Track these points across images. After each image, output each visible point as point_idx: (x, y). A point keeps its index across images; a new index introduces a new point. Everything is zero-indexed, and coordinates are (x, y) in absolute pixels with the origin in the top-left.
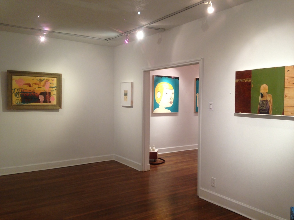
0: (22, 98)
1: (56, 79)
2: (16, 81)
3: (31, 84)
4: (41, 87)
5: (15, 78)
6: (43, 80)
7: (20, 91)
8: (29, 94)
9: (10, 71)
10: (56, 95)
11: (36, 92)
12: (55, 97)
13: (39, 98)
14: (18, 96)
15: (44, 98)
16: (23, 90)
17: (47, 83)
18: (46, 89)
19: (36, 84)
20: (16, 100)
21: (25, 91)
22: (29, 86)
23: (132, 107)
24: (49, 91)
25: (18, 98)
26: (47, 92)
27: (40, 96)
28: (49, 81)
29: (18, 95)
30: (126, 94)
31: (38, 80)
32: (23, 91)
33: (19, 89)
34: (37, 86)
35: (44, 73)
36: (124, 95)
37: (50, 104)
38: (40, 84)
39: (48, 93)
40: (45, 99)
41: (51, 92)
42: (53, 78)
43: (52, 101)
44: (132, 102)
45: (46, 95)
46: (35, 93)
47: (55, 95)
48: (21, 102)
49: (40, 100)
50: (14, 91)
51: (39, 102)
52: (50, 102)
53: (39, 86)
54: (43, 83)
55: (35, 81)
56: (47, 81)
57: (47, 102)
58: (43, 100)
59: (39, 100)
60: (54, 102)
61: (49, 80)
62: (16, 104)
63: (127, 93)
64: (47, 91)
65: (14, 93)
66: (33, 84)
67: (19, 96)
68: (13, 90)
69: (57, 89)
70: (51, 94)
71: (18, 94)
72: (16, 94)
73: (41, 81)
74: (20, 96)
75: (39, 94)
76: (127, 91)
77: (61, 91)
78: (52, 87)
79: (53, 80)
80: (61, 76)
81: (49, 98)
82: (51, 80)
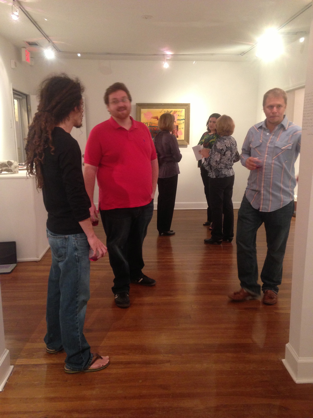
1: (184, 110)
2: (145, 114)
5: (144, 111)
7: (148, 125)
8: (156, 128)
9: (139, 104)
10: (184, 128)
12: (183, 131)
16: (151, 124)
21: (153, 125)
24: (177, 125)
28: (177, 113)
33: (147, 123)
35: (171, 104)
42: (181, 109)
43: (179, 136)
60: (182, 137)
61: (176, 112)
77: (189, 124)
78: (180, 120)
79: (181, 112)
80: (190, 107)
81: (177, 132)
82: (179, 112)
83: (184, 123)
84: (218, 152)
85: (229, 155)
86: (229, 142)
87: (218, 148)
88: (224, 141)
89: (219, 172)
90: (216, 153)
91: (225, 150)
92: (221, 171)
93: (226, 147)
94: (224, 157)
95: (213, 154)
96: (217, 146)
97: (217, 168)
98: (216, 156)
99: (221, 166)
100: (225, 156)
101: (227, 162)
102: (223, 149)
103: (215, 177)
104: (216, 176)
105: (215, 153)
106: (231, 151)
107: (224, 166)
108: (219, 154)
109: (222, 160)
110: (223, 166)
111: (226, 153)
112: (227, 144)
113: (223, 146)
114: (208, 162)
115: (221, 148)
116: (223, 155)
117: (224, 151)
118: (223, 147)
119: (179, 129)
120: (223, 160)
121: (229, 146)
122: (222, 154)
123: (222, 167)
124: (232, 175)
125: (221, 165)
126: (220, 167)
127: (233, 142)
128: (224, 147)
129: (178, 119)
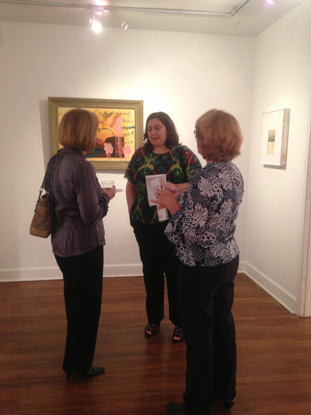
1: (133, 112)
4: (108, 127)
6: (111, 114)
9: (54, 98)
12: (132, 146)
13: (105, 149)
15: (112, 148)
17: (117, 119)
18: (115, 132)
23: (283, 167)
24: (121, 136)
26: (117, 137)
28: (121, 116)
30: (272, 139)
31: (103, 114)
34: (101, 126)
35: (110, 100)
36: (269, 141)
38: (105, 122)
40: (114, 151)
41: (124, 136)
42: (128, 111)
43: (126, 155)
44: (284, 157)
45: (117, 143)
47: (132, 142)
49: (106, 153)
51: (105, 156)
52: (123, 156)
53: (103, 126)
54: (110, 120)
56: (118, 115)
57: (118, 157)
58: (111, 152)
59: (105, 152)
61: (120, 114)
63: (274, 136)
64: (119, 136)
73: (107, 116)
75: (104, 141)
76: (274, 131)
78: (127, 128)
79: (128, 114)
80: (143, 106)
81: (122, 148)
82: (125, 114)
83: (134, 133)
84: (202, 203)
85: (229, 210)
86: (228, 178)
87: (203, 194)
88: (217, 177)
89: (204, 252)
90: (198, 207)
91: (220, 200)
92: (209, 248)
93: (224, 191)
94: (217, 215)
95: (189, 208)
96: (201, 189)
97: (197, 242)
98: (197, 215)
99: (208, 238)
100: (219, 213)
101: (224, 226)
102: (215, 196)
103: (193, 264)
104: (196, 262)
105: (196, 207)
106: (234, 201)
107: (215, 236)
108: (205, 209)
109: (211, 224)
110: (213, 238)
111: (223, 206)
112: (226, 184)
113: (216, 190)
114: (177, 227)
115: (210, 195)
116: (214, 210)
117: (217, 200)
118: (216, 193)
119: (126, 143)
120: (215, 223)
121: (230, 188)
122: (212, 208)
123: (211, 239)
124: (234, 256)
125: (209, 234)
126: (206, 239)
127: (237, 178)
128: (218, 191)
129: (124, 127)
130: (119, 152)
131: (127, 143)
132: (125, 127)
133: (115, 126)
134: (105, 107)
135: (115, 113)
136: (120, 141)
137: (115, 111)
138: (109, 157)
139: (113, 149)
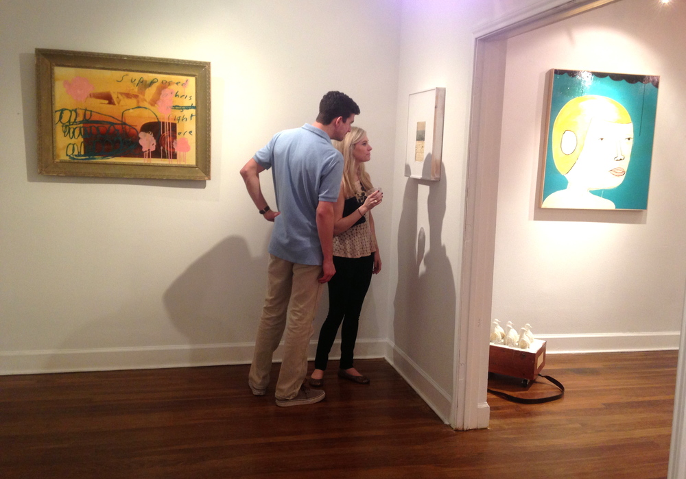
0: (84, 139)
1: (192, 80)
2: (66, 83)
3: (114, 97)
4: (147, 105)
5: (62, 73)
6: (152, 83)
7: (80, 118)
8: (107, 126)
10: (194, 133)
11: (128, 121)
12: (191, 140)
13: (141, 142)
14: (73, 133)
15: (154, 142)
16: (88, 113)
17: (163, 92)
18: (162, 113)
19: (128, 95)
20: (67, 144)
21: (95, 117)
22: (107, 102)
24: (171, 121)
25: (73, 141)
26: (163, 123)
27: (141, 135)
28: (171, 87)
29: (72, 130)
30: (421, 137)
31: (137, 82)
32: (87, 117)
33: (75, 111)
34: (133, 102)
35: (151, 58)
36: (417, 140)
37: (174, 162)
38: (141, 96)
39: (167, 127)
40: (158, 146)
41: (177, 122)
42: (183, 79)
43: (179, 154)
45: (163, 133)
46: (125, 124)
47: (190, 132)
48: (82, 153)
49: (143, 150)
50: (61, 117)
51: (141, 155)
52: (174, 156)
53: (138, 102)
54: (150, 92)
55: (126, 86)
56: (165, 85)
57: (164, 157)
58: (153, 148)
59: (141, 147)
60: (188, 157)
61: (170, 84)
62: (67, 158)
63: (424, 132)
64: (166, 121)
65: (60, 124)
66: (120, 96)
67: (77, 132)
68: (58, 114)
69: (196, 115)
70: (178, 131)
71: (75, 126)
72: (67, 128)
73: (145, 85)
74: (80, 133)
75: (138, 128)
76: (424, 125)
77: (210, 120)
78: (182, 108)
79: (184, 85)
80: (209, 72)
81: (173, 142)
82: (177, 84)
83: (194, 118)
119: (180, 134)
129: (176, 106)
130: (168, 150)
131: (182, 134)
132: (179, 106)
133: (160, 103)
134: (141, 70)
135: (160, 81)
136: (169, 130)
137: (161, 77)
138: (149, 157)
139: (155, 144)
